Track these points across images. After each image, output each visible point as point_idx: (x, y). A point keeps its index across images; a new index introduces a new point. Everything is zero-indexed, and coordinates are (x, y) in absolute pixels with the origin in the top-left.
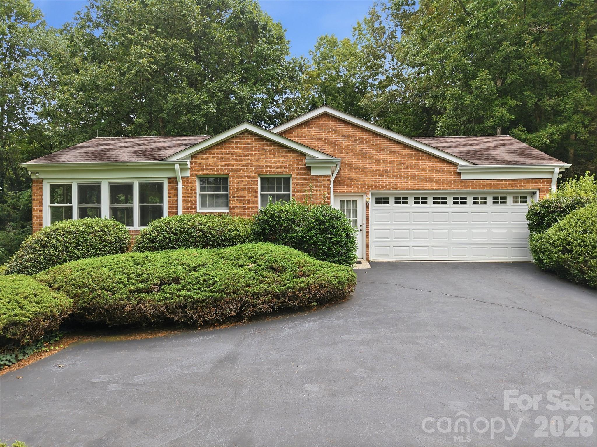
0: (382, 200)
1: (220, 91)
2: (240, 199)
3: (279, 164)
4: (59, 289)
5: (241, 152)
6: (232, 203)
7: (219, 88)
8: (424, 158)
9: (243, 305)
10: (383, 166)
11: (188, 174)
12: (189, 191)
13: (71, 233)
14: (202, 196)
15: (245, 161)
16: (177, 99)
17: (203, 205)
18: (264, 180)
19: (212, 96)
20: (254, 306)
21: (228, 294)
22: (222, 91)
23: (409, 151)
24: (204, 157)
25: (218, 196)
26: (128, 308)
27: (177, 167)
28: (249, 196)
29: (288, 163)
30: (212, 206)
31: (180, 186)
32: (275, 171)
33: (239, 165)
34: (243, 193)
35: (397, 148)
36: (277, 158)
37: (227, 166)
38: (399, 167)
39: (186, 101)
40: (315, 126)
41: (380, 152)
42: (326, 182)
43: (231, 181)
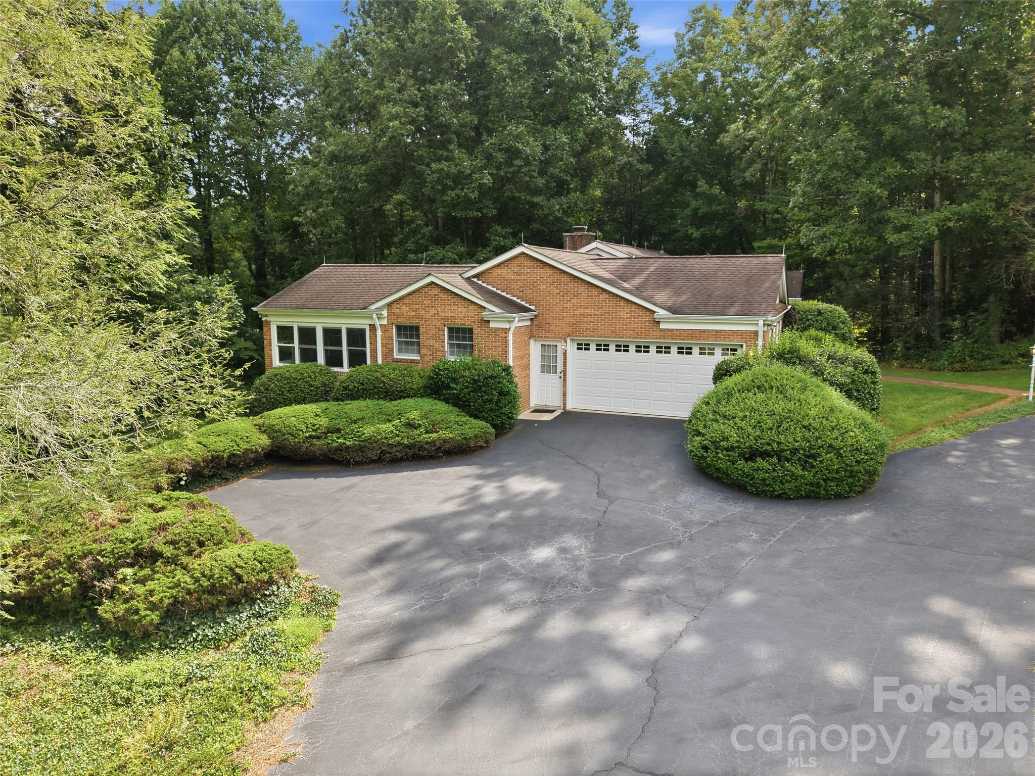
0: (583, 347)
1: (500, 150)
2: (430, 347)
3: (462, 315)
4: (264, 432)
5: (429, 302)
6: (423, 351)
7: (500, 145)
8: (622, 303)
9: (381, 452)
10: (580, 311)
11: (385, 322)
12: (387, 340)
13: (286, 379)
14: (400, 343)
15: (433, 311)
16: (442, 169)
17: (400, 351)
18: (451, 330)
19: (489, 157)
20: (390, 453)
21: (371, 443)
22: (502, 149)
23: (607, 296)
24: (398, 306)
25: (412, 343)
26: (304, 449)
27: (375, 316)
28: (437, 345)
29: (471, 314)
30: (407, 352)
31: (379, 333)
32: (459, 323)
33: (428, 316)
34: (432, 342)
35: (595, 292)
36: (460, 310)
37: (418, 316)
38: (597, 313)
39: (453, 170)
40: (514, 266)
41: (577, 295)
42: (504, 335)
43: (421, 330)
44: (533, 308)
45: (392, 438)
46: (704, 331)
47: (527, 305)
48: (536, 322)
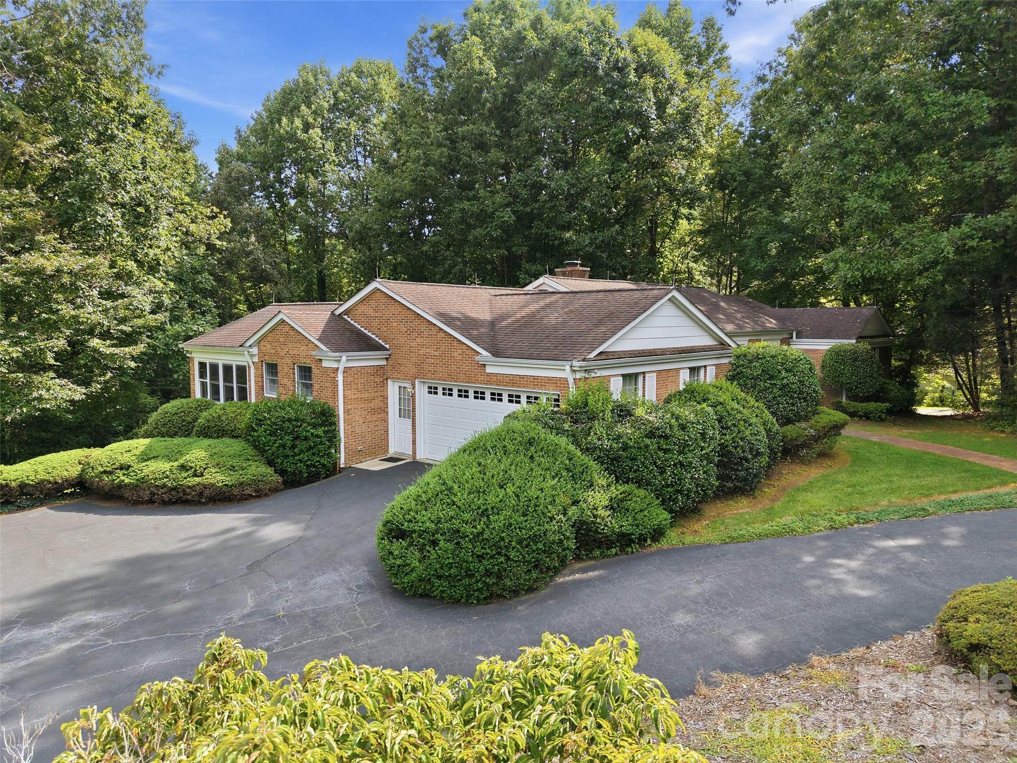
0: (433, 390)
2: (284, 386)
5: (283, 339)
6: (280, 390)
8: (455, 343)
10: (423, 351)
12: (258, 378)
15: (285, 349)
18: (300, 368)
24: (265, 344)
27: (246, 353)
28: (289, 384)
29: (310, 353)
30: (273, 390)
31: (253, 370)
33: (283, 354)
34: (285, 381)
36: (303, 348)
37: (277, 354)
38: (436, 353)
42: (332, 375)
43: (279, 368)
44: (387, 346)
45: (161, 479)
46: (523, 377)
47: (383, 344)
48: (390, 362)
